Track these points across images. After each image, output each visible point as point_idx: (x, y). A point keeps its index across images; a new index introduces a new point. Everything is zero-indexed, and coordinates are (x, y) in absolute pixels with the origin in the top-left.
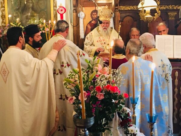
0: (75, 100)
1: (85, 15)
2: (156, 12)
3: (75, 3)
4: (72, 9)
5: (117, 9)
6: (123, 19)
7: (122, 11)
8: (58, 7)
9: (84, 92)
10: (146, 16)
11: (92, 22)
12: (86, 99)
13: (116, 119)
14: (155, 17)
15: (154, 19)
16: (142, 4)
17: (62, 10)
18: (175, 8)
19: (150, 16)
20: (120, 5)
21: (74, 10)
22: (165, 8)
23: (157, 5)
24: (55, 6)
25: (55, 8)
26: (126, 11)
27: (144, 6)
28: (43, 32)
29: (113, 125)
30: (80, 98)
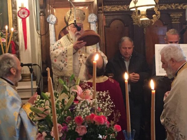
0: (46, 137)
1: (57, 20)
2: (155, 14)
3: (42, 3)
4: (39, 12)
5: (101, 10)
6: (110, 24)
7: (107, 12)
8: (18, 9)
9: (58, 125)
10: (141, 19)
12: (61, 135)
14: (153, 21)
15: (152, 22)
16: (135, 3)
17: (24, 13)
18: (179, 8)
19: (147, 19)
20: (104, 5)
21: (41, 12)
22: (166, 8)
23: (155, 4)
24: (14, 8)
25: (14, 10)
26: (113, 12)
27: (137, 5)
30: (52, 134)
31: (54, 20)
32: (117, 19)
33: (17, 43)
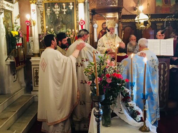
0: (92, 83)
1: (98, 26)
2: (148, 23)
3: (91, 18)
4: (89, 22)
5: (120, 21)
6: (124, 29)
7: (124, 23)
8: (79, 21)
9: (98, 78)
10: (141, 26)
11: (103, 31)
12: (99, 83)
13: (119, 97)
16: (138, 18)
17: (82, 23)
18: (161, 20)
19: (144, 26)
20: (122, 19)
21: (90, 22)
22: (154, 21)
23: (148, 18)
24: (77, 20)
25: (77, 21)
26: (126, 23)
27: (139, 19)
28: (69, 37)
29: (117, 101)
30: (95, 82)
32: (128, 26)
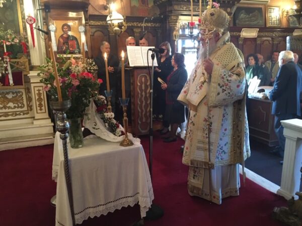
0: (50, 88)
5: (87, 23)
6: (94, 34)
9: (59, 78)
10: (115, 29)
12: (61, 85)
14: (123, 30)
16: (110, 17)
19: (118, 29)
20: (90, 20)
21: (44, 22)
23: (122, 18)
29: (90, 112)
30: (55, 84)
31: (54, 29)
32: (98, 31)
33: (27, 44)
